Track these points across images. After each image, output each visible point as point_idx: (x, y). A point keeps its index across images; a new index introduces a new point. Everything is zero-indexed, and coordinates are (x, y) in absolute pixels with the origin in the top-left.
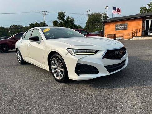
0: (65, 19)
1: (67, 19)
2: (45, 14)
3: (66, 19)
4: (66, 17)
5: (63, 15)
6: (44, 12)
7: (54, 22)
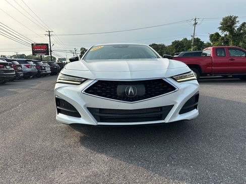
0: (236, 29)
1: (240, 29)
2: (196, 24)
3: (238, 29)
4: (237, 25)
5: (233, 21)
6: (195, 20)
7: (211, 36)
